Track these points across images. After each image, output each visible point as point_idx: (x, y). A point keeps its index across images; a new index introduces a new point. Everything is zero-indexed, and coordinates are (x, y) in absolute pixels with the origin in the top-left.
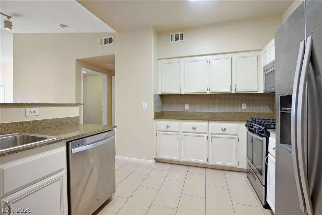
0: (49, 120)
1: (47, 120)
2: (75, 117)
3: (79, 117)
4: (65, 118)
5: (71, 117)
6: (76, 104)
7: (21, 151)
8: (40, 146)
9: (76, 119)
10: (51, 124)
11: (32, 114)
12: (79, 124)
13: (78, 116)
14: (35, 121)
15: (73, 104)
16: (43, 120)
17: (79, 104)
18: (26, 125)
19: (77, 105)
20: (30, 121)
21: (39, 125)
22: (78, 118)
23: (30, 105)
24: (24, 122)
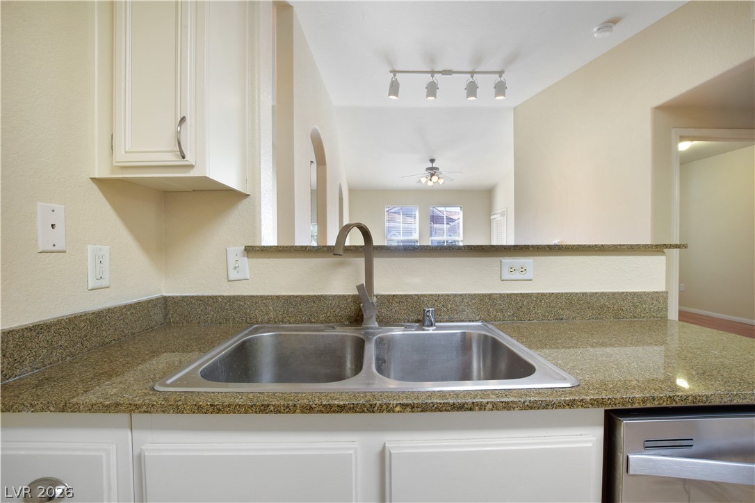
0: (562, 294)
1: (557, 294)
2: (649, 294)
3: (667, 293)
4: (613, 294)
5: (635, 294)
6: (657, 245)
7: (435, 411)
8: (497, 409)
9: (655, 302)
10: (568, 309)
11: (517, 275)
12: (665, 319)
13: (663, 289)
14: (523, 295)
15: (644, 246)
16: (543, 294)
17: (666, 246)
18: (500, 305)
19: (657, 249)
20: (511, 295)
21: (534, 307)
22: (659, 298)
23: (510, 249)
24: (497, 294)
